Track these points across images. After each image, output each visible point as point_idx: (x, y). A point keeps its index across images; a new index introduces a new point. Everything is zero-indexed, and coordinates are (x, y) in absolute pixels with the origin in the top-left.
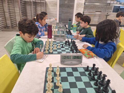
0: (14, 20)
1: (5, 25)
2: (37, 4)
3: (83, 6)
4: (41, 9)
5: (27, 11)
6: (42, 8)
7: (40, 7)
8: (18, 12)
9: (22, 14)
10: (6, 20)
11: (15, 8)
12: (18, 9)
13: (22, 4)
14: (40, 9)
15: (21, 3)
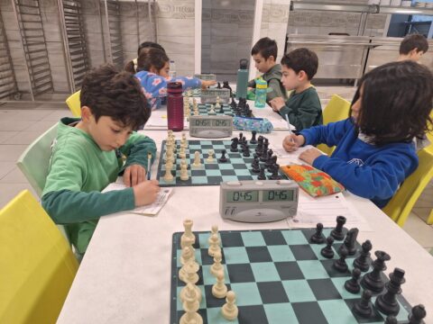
0: (43, 68)
1: (12, 85)
2: (125, 9)
3: (287, 16)
4: (138, 28)
5: (89, 35)
6: (140, 23)
7: (134, 19)
8: (57, 37)
9: (70, 47)
10: (12, 68)
11: (46, 27)
12: (56, 30)
13: (70, 11)
14: (134, 26)
15: (66, 6)
